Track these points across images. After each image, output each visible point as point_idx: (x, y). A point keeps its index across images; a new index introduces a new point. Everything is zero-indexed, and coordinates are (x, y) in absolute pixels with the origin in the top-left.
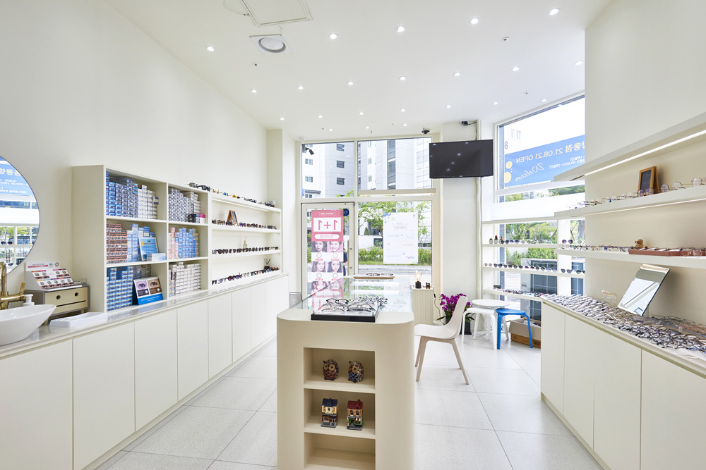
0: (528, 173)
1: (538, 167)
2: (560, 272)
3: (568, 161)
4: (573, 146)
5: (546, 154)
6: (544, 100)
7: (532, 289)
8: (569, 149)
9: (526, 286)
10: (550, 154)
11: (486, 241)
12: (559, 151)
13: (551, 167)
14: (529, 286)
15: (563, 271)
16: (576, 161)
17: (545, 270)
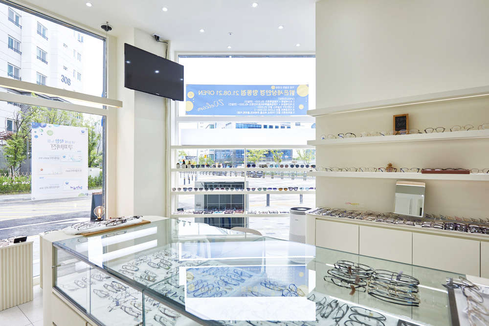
0: (210, 106)
1: (219, 102)
2: (246, 190)
3: (243, 102)
4: (246, 92)
5: (226, 93)
6: (229, 47)
7: (205, 208)
8: (243, 93)
9: (199, 205)
10: (229, 93)
11: (174, 166)
12: (236, 93)
13: (230, 104)
14: (203, 205)
15: (248, 189)
16: (249, 104)
17: (234, 190)
